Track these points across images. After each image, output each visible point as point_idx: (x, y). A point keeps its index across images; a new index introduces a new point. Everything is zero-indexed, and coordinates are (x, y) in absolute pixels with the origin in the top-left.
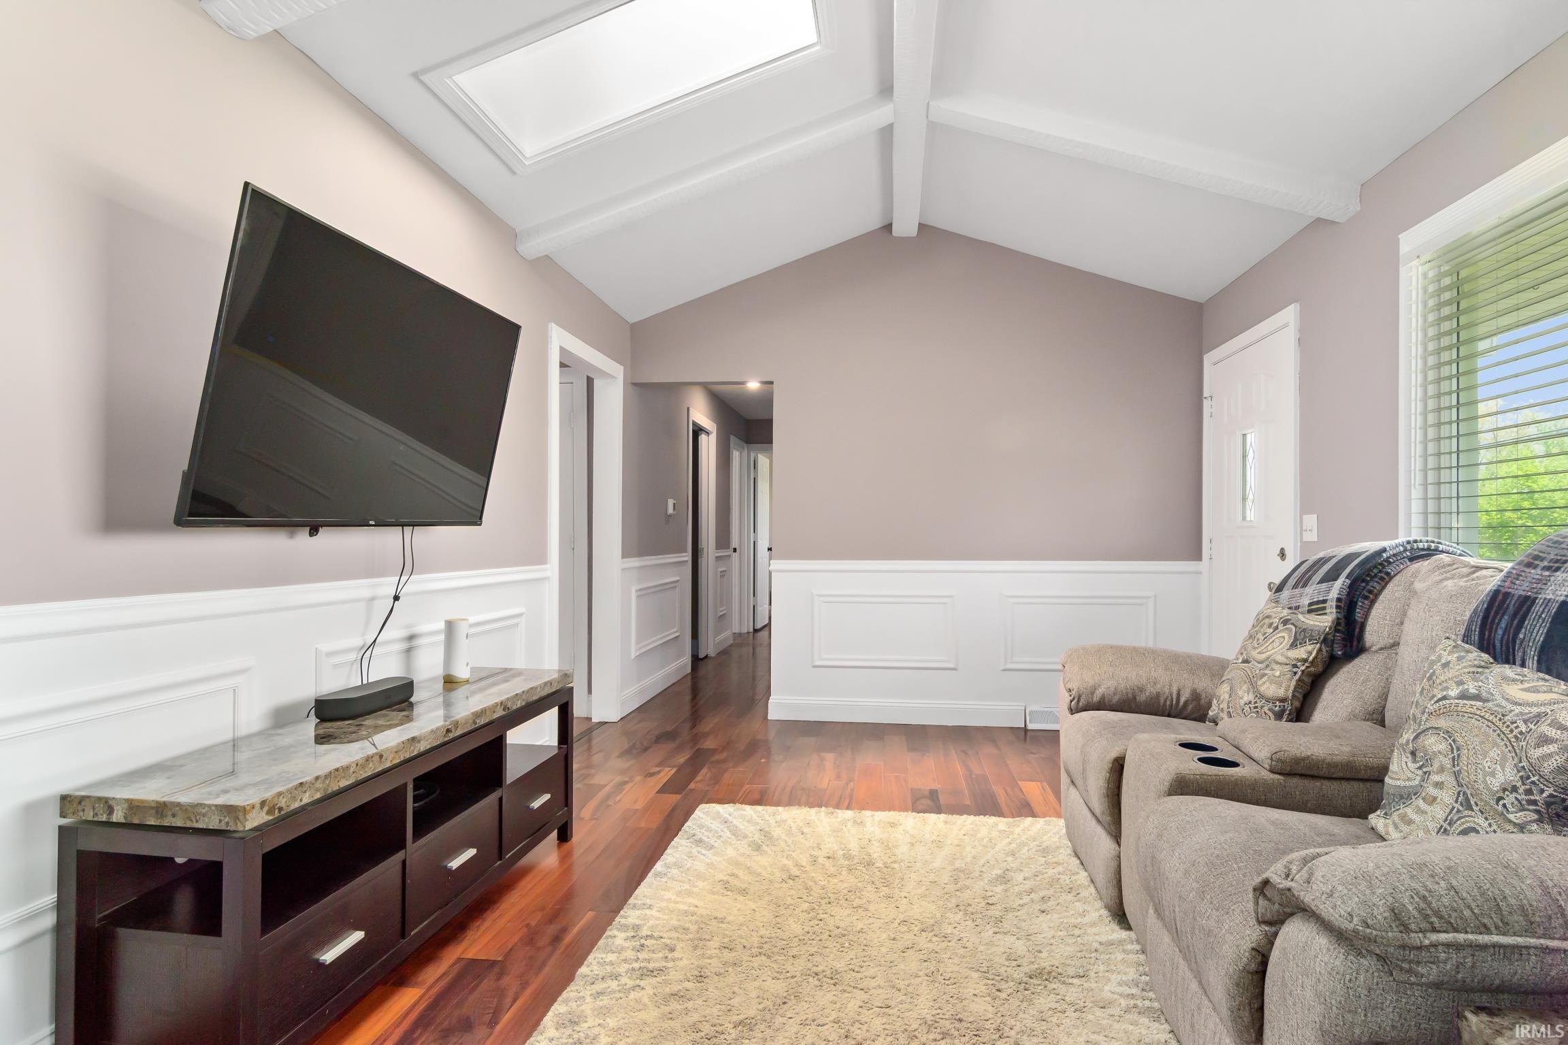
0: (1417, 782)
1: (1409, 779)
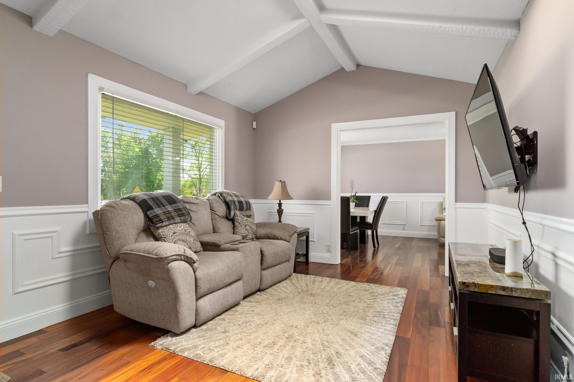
0: (247, 233)
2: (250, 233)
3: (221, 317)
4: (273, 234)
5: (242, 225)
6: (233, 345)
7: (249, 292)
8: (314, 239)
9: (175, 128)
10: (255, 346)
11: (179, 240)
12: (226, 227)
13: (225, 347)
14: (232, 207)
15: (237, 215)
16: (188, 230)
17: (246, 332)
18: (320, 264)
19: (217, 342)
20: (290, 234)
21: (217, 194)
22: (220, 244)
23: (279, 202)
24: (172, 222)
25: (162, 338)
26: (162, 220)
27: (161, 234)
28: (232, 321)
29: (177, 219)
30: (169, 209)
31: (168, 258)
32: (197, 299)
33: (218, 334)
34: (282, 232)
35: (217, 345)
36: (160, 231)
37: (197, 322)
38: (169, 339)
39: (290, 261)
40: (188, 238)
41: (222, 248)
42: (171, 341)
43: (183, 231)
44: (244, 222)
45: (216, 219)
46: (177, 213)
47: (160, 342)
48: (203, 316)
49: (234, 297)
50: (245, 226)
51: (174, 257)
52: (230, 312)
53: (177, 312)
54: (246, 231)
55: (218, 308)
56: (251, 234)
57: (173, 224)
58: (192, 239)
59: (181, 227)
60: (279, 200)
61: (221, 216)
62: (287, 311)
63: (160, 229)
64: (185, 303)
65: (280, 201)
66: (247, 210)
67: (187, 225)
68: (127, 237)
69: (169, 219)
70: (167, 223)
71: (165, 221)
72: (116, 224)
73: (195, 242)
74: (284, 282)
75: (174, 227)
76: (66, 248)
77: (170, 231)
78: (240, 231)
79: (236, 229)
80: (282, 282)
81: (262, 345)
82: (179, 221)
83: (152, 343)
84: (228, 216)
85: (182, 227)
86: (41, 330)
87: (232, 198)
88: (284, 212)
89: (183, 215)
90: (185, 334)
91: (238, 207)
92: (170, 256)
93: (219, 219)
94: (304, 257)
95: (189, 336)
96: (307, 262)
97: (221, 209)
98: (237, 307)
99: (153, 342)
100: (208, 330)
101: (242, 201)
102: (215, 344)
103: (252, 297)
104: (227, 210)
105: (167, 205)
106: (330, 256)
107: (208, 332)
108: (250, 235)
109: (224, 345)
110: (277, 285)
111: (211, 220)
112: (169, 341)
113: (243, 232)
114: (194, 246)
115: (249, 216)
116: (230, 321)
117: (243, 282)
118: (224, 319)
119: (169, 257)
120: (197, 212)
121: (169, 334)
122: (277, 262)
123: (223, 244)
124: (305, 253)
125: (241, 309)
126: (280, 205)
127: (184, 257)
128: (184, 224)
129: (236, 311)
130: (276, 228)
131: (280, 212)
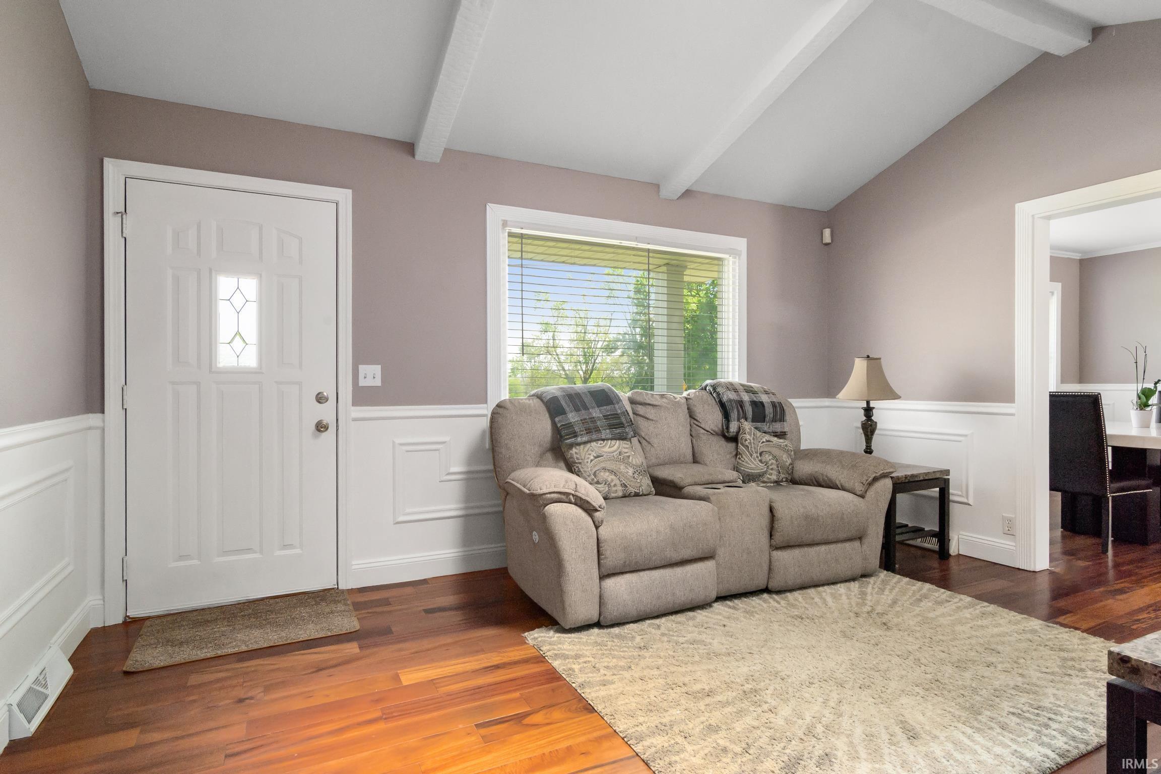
0: (765, 470)
1: (762, 469)
2: (772, 469)
3: (657, 621)
4: (826, 476)
5: (752, 452)
6: (636, 673)
7: (735, 589)
8: (967, 498)
9: (672, 265)
10: (671, 687)
11: (604, 469)
12: (718, 454)
13: (621, 672)
14: (734, 415)
15: (744, 430)
16: (626, 453)
17: (677, 658)
18: (983, 564)
19: (614, 660)
20: (865, 478)
21: (707, 388)
22: (682, 484)
23: (866, 406)
24: (594, 437)
25: (543, 629)
26: (575, 432)
27: (575, 456)
28: (671, 633)
29: (606, 433)
30: (594, 415)
31: (544, 496)
32: (602, 577)
33: (628, 648)
34: (845, 472)
35: (611, 664)
36: (574, 450)
37: (601, 618)
38: (551, 633)
39: (866, 541)
40: (622, 467)
41: (685, 492)
42: (551, 638)
43: (615, 454)
44: (760, 445)
45: (699, 437)
46: (607, 422)
47: (536, 635)
48: (613, 611)
49: (690, 590)
50: (761, 454)
51: (553, 495)
52: (679, 618)
53: (562, 590)
54: (763, 465)
55: (648, 603)
56: (775, 472)
57: (598, 440)
58: (631, 471)
59: (612, 447)
60: (865, 402)
61: (712, 432)
62: (793, 643)
63: (574, 449)
64: (575, 579)
65: (868, 403)
66: (774, 420)
67: (628, 444)
68: (522, 456)
69: (590, 432)
70: (585, 439)
71: (582, 435)
72: (507, 436)
73: (636, 476)
74: (842, 585)
75: (599, 447)
76: (458, 468)
77: (590, 452)
78: (747, 462)
79: (739, 458)
80: (839, 585)
81: (684, 689)
82: (610, 436)
83: (526, 634)
84: (725, 430)
85: (615, 447)
86: (425, 580)
87: (739, 395)
88: (878, 427)
89: (621, 425)
90: (578, 632)
91: (750, 414)
92: (547, 493)
93: (704, 437)
94: (935, 540)
95: (581, 638)
96: (943, 553)
97: (712, 418)
98: (699, 611)
99: (528, 632)
100: (618, 636)
101: (762, 403)
102: (608, 662)
103: (745, 599)
104: (724, 420)
105: (593, 408)
106: (1014, 549)
107: (615, 640)
108: (771, 474)
109: (623, 668)
110: (821, 589)
111: (689, 438)
112: (548, 637)
113: (753, 466)
114: (632, 484)
115: (782, 435)
116: (667, 632)
117: (718, 565)
118: (659, 627)
119: (545, 494)
120: (657, 421)
121: (556, 627)
122: (818, 537)
123: (687, 484)
124: (936, 529)
125: (706, 616)
126: (868, 411)
127: (575, 497)
128: (621, 442)
129: (693, 618)
130: (835, 464)
131: (869, 428)
